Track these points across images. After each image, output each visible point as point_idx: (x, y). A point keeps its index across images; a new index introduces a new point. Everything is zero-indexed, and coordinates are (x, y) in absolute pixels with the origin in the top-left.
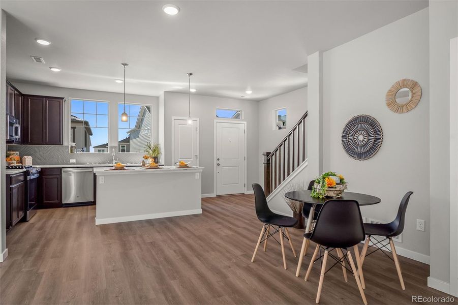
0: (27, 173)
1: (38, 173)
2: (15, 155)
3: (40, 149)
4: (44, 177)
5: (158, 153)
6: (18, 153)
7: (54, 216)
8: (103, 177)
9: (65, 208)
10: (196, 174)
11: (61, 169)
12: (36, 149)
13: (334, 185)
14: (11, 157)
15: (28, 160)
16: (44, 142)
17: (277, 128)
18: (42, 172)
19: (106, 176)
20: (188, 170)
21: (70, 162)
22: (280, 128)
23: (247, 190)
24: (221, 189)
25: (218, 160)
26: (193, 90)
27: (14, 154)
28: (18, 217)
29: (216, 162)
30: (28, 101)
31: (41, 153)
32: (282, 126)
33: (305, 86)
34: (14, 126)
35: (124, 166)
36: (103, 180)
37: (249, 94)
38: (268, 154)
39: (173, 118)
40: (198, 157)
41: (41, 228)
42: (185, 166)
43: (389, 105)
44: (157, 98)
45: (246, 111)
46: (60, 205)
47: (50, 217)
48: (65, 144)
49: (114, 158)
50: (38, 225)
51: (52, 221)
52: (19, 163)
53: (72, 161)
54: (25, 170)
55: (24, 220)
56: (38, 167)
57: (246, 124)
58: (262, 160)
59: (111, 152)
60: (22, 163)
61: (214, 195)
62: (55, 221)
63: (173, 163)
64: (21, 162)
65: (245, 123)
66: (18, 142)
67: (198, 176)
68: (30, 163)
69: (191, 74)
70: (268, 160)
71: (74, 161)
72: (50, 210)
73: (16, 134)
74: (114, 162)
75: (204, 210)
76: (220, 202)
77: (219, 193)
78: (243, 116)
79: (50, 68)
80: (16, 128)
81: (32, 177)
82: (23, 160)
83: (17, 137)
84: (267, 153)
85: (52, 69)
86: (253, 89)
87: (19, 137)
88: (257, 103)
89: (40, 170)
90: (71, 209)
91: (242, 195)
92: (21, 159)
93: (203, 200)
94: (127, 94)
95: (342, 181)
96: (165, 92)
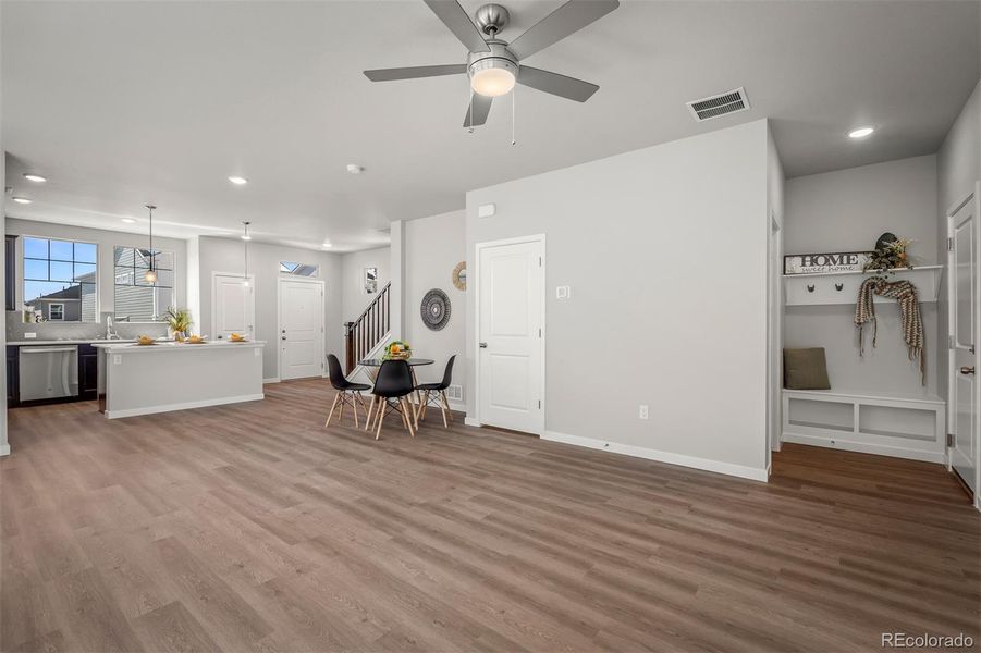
8: (120, 356)
9: (26, 408)
10: (256, 350)
11: (16, 347)
13: (398, 351)
17: (366, 291)
19: (124, 353)
20: (245, 345)
22: (369, 292)
24: (287, 371)
25: (284, 331)
29: (280, 335)
32: (372, 289)
33: (388, 246)
35: (153, 341)
36: (120, 359)
37: (327, 246)
38: (350, 324)
39: (214, 273)
40: (253, 328)
42: (241, 340)
43: (454, 282)
44: (185, 242)
45: (324, 267)
48: (18, 308)
49: (109, 331)
53: (27, 335)
57: (324, 285)
58: (345, 331)
59: (103, 320)
61: (277, 380)
63: (214, 337)
65: (323, 282)
67: (258, 353)
69: (247, 223)
70: (351, 332)
71: (34, 335)
74: (109, 337)
75: (267, 395)
76: (288, 387)
77: (286, 377)
78: (319, 273)
85: (17, 200)
86: (334, 242)
88: (340, 258)
91: (319, 378)
93: (265, 386)
95: (406, 348)
96: (201, 236)
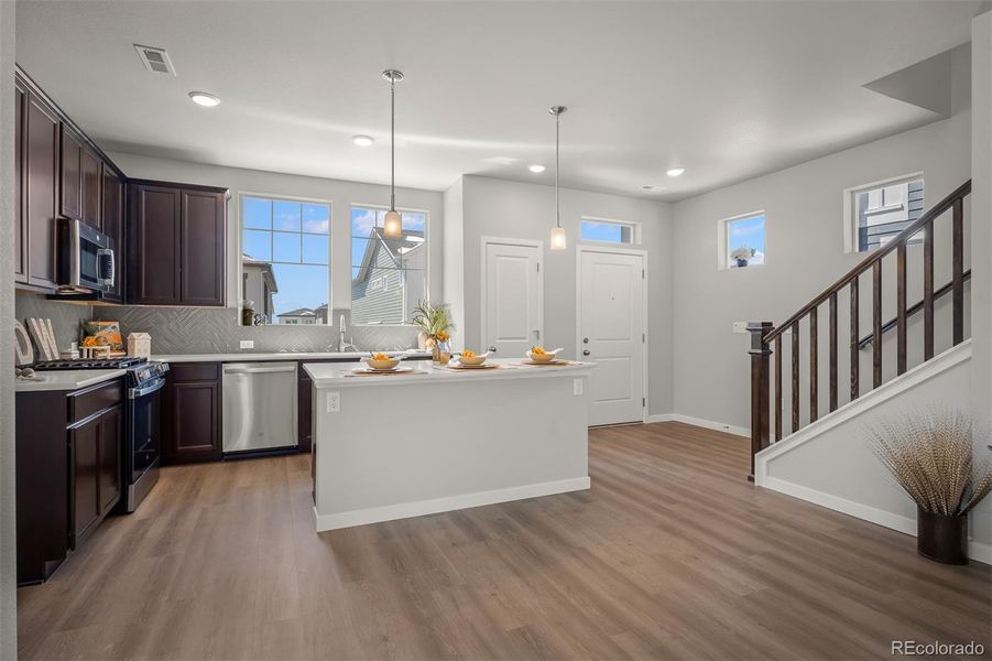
0: (127, 382)
1: (162, 377)
2: (109, 331)
3: (171, 317)
4: (176, 384)
5: (446, 327)
6: (117, 324)
7: (202, 492)
8: (337, 394)
9: (229, 464)
10: (576, 382)
11: (219, 364)
12: (160, 315)
14: (98, 334)
15: (141, 344)
16: (181, 301)
17: (735, 263)
18: (174, 373)
20: (558, 372)
21: (242, 347)
22: (743, 264)
23: (650, 414)
25: (586, 341)
26: (537, 169)
27: (106, 327)
28: (98, 513)
29: (581, 347)
30: (138, 195)
31: (172, 325)
34: (99, 252)
35: (396, 363)
36: (338, 402)
37: (674, 177)
38: (764, 328)
39: (484, 239)
40: (541, 334)
41: (164, 545)
44: (441, 194)
46: (216, 455)
47: (193, 493)
48: (230, 303)
49: (342, 338)
50: (156, 530)
51: (194, 514)
52: (118, 350)
53: (244, 344)
54: (123, 372)
55: (121, 510)
56: (162, 360)
57: (646, 257)
59: (336, 321)
60: (126, 351)
62: (204, 511)
64: (125, 348)
65: (645, 253)
66: (112, 298)
67: (579, 388)
68: (146, 351)
69: (561, 110)
70: (765, 345)
71: (250, 344)
72: (193, 469)
73: (105, 275)
75: (593, 478)
78: (637, 235)
79: (192, 94)
80: (105, 259)
81: (143, 392)
82: (130, 343)
83: (107, 281)
84: (763, 324)
85: (196, 99)
87: (111, 282)
89: (166, 368)
90: (245, 466)
91: (638, 425)
92: (125, 341)
96: (467, 176)
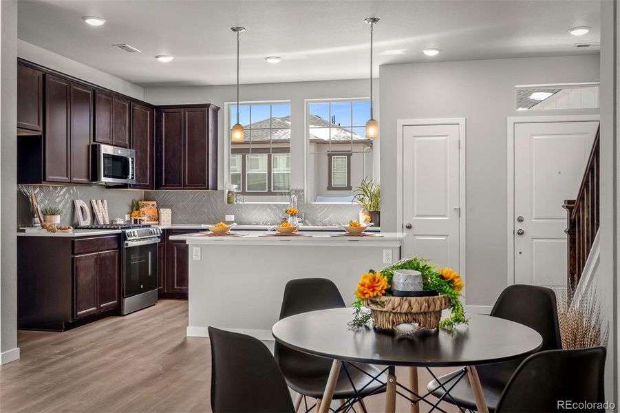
0: (122, 237)
2: (150, 208)
6: (155, 203)
8: (199, 249)
10: (385, 252)
15: (165, 217)
16: (184, 186)
25: (521, 220)
26: (431, 53)
27: (149, 205)
29: (512, 226)
30: (161, 116)
35: (227, 229)
36: (199, 254)
38: (571, 205)
39: (400, 122)
48: (220, 187)
52: (154, 220)
53: (228, 217)
54: (120, 231)
63: (399, 226)
64: (158, 219)
68: (168, 221)
70: (573, 224)
71: (232, 217)
79: (157, 57)
82: (161, 215)
85: (160, 59)
89: (160, 232)
92: (158, 214)
94: (241, 85)
96: (381, 66)
